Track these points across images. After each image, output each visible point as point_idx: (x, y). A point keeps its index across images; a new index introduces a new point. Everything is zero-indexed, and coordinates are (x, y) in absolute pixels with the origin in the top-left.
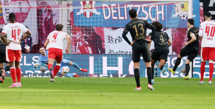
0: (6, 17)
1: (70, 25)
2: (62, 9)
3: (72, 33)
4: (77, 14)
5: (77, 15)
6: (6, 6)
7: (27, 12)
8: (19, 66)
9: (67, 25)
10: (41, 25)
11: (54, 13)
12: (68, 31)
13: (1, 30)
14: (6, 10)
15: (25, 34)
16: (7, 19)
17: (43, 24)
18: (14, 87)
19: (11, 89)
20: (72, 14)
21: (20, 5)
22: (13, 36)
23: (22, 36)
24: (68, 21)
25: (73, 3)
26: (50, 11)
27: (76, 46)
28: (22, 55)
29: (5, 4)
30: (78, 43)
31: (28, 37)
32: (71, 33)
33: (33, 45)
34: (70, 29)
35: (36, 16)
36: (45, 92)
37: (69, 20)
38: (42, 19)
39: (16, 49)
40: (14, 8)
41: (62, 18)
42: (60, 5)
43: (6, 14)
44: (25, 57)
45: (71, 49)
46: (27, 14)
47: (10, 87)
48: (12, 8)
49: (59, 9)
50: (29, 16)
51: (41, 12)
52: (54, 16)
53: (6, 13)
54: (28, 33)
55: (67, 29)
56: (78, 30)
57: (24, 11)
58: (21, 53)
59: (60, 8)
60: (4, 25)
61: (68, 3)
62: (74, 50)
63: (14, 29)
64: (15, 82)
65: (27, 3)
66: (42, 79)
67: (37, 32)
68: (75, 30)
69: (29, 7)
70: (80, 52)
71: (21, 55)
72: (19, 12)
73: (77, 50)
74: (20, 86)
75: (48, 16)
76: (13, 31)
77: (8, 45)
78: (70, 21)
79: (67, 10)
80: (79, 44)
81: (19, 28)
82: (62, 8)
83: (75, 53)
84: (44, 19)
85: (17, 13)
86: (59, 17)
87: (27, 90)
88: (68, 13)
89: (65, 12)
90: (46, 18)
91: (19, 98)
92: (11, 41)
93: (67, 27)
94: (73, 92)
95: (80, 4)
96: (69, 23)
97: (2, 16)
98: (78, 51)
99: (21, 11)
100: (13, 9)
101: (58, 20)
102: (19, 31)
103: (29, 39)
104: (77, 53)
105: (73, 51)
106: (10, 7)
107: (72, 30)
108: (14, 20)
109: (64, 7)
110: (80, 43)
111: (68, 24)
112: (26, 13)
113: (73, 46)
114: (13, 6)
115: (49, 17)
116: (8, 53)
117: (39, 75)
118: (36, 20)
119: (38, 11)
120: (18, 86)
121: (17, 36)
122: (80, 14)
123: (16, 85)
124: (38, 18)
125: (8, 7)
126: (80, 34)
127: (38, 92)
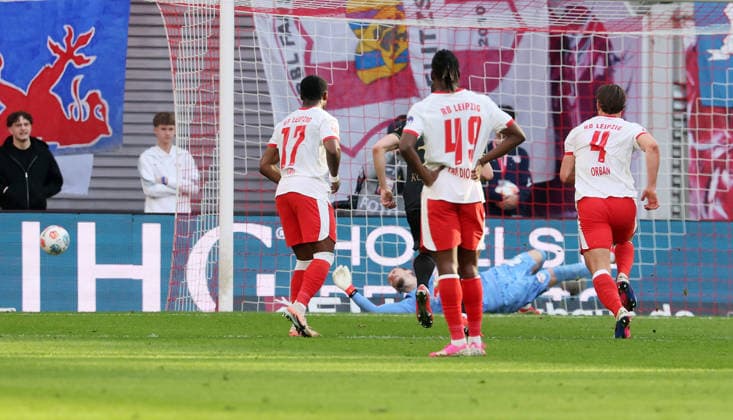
0: (422, 66)
1: (685, 100)
2: (649, 36)
3: (693, 133)
4: (710, 55)
5: (713, 61)
6: (423, 23)
7: (509, 48)
8: (475, 271)
9: (670, 100)
10: (565, 100)
11: (617, 52)
12: (677, 124)
13: (401, 121)
14: (423, 37)
15: (499, 136)
16: (427, 76)
17: (572, 98)
18: (454, 355)
19: (442, 364)
20: (694, 57)
21: (480, 21)
22: (449, 147)
23: (490, 146)
24: (676, 83)
25: (695, 12)
26: (601, 43)
27: (708, 186)
28: (487, 225)
29: (419, 16)
30: (715, 175)
31: (510, 150)
32: (690, 136)
33: (535, 182)
34: (685, 120)
35: (545, 65)
36: (581, 376)
37: (682, 80)
38: (569, 75)
39: (462, 197)
40: (456, 29)
41: (651, 74)
42: (645, 19)
43: (421, 55)
44: (499, 232)
45: (687, 201)
46: (508, 56)
47: (438, 353)
48: (448, 28)
49: (641, 37)
50: (515, 64)
51: (567, 46)
52: (618, 63)
53: (424, 51)
54: (509, 132)
55: (670, 118)
56: (719, 123)
57: (495, 42)
58: (484, 215)
59: (645, 33)
60: (413, 99)
61: (677, 11)
62: (700, 205)
63: (452, 117)
64: (456, 335)
65: (509, 12)
66: (570, 321)
67: (552, 131)
68: (704, 122)
69: (517, 25)
70: (726, 211)
71: (483, 224)
72: (475, 47)
73: (711, 207)
74: (481, 351)
75: (595, 63)
76: (448, 123)
77: (429, 183)
78: (683, 87)
79: (671, 42)
80: (720, 179)
81: (475, 114)
82: (650, 30)
83: (705, 217)
84: (577, 75)
85: (468, 53)
86: (638, 67)
87: (504, 368)
88: (675, 53)
89: (664, 47)
90: (586, 74)
91: (474, 401)
92: (442, 167)
93: (670, 111)
94: (697, 377)
95: (724, 15)
96: (678, 94)
97: (407, 61)
98: (718, 208)
99: (486, 43)
100: (451, 33)
101: (634, 80)
102: (476, 125)
103: (517, 159)
104: (711, 217)
105: (694, 210)
106: (440, 28)
107: (693, 124)
108: (452, 77)
109: (661, 27)
110: (726, 176)
111: (676, 100)
112: (504, 52)
113: (698, 189)
114: (451, 22)
115: (600, 68)
116: (431, 216)
117: (555, 308)
118: (546, 81)
119: (554, 43)
120: (469, 351)
121: (467, 146)
122: (726, 57)
123: (464, 347)
124: (554, 73)
125: (433, 27)
126: (724, 138)
127: (551, 375)
